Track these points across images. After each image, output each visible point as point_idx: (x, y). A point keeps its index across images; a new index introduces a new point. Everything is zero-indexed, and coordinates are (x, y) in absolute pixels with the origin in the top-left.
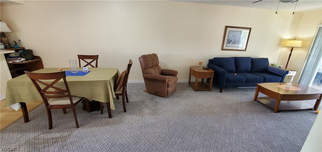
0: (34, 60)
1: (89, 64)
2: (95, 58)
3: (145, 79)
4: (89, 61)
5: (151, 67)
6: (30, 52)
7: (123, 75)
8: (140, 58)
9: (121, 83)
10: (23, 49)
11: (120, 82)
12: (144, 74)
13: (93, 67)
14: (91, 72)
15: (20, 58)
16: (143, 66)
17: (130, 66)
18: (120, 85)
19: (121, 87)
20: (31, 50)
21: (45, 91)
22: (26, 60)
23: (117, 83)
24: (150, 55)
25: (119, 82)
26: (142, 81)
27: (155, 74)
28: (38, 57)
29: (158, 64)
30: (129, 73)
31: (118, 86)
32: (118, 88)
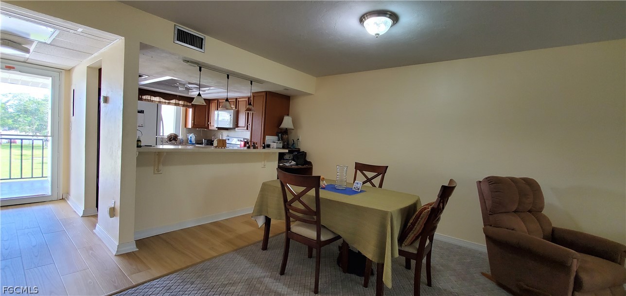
0: (305, 166)
1: (369, 180)
2: (381, 170)
3: (491, 239)
4: (370, 174)
5: (515, 212)
6: (304, 154)
7: (425, 209)
8: (480, 182)
9: (418, 228)
10: (298, 151)
11: (416, 224)
12: (488, 227)
13: (374, 185)
14: (365, 193)
15: (291, 161)
16: (489, 203)
17: (446, 192)
18: (415, 233)
19: (417, 238)
20: (306, 153)
21: (290, 205)
22: (297, 164)
23: (409, 224)
24: (513, 180)
25: (413, 224)
26: (480, 245)
27: (527, 235)
28: (310, 163)
29: (542, 208)
30: (443, 208)
31: (410, 233)
32: (410, 239)
